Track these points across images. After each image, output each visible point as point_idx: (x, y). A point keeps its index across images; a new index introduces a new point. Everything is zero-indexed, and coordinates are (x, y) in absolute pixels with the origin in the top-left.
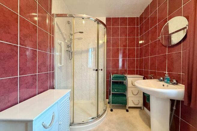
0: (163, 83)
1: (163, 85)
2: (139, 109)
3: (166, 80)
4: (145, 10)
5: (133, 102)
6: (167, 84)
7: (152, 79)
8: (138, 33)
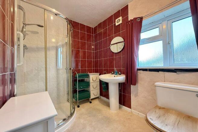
0: (114, 75)
1: (115, 76)
2: (97, 99)
3: (115, 73)
4: (98, 25)
5: (94, 95)
6: (117, 75)
7: (106, 74)
8: (93, 40)
